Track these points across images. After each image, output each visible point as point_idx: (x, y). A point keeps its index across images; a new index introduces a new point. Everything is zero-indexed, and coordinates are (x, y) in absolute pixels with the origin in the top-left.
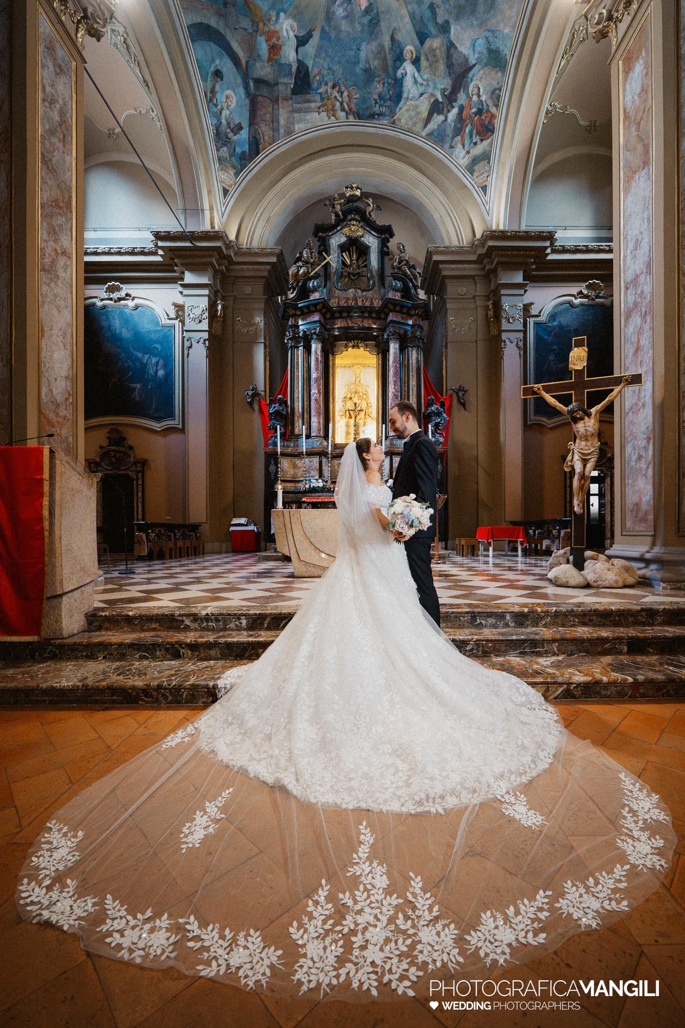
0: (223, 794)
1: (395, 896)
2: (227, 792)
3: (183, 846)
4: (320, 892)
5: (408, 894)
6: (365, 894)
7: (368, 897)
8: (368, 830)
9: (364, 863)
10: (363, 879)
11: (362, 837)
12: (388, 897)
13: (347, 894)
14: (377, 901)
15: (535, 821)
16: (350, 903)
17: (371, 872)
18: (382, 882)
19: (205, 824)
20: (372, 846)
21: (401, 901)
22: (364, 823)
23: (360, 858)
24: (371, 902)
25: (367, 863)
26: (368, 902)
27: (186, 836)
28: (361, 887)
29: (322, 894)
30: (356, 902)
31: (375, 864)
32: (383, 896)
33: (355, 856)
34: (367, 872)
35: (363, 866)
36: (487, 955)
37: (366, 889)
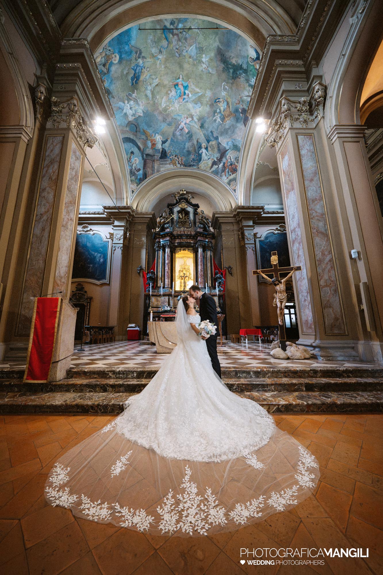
0: (128, 453)
1: (200, 496)
2: (130, 452)
3: (112, 475)
4: (169, 494)
5: (205, 496)
6: (188, 495)
7: (189, 496)
8: (189, 469)
9: (187, 483)
10: (187, 489)
11: (187, 472)
12: (197, 497)
13: (180, 495)
14: (193, 498)
15: (260, 466)
16: (181, 499)
17: (190, 486)
18: (195, 490)
19: (121, 466)
20: (191, 476)
21: (202, 498)
22: (187, 466)
23: (186, 481)
24: (190, 499)
25: (189, 483)
26: (189, 498)
27: (113, 471)
28: (186, 493)
29: (170, 495)
30: (184, 498)
31: (192, 483)
32: (195, 496)
33: (183, 480)
34: (188, 487)
35: (187, 484)
36: (237, 520)
37: (188, 493)
